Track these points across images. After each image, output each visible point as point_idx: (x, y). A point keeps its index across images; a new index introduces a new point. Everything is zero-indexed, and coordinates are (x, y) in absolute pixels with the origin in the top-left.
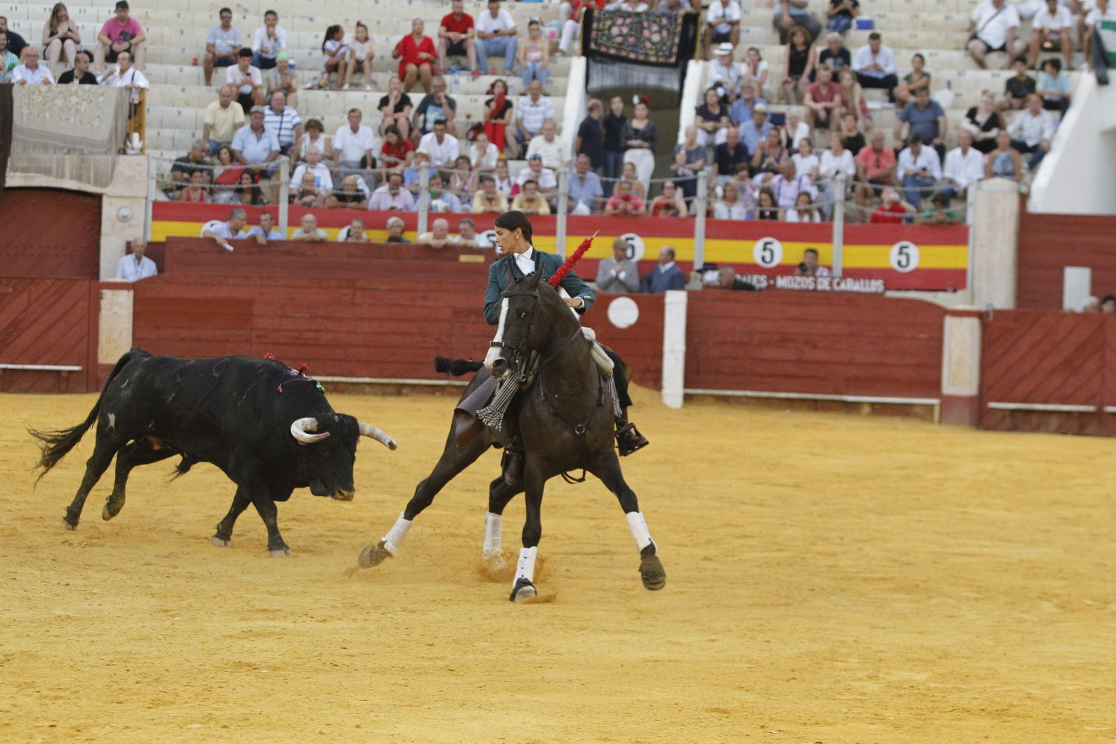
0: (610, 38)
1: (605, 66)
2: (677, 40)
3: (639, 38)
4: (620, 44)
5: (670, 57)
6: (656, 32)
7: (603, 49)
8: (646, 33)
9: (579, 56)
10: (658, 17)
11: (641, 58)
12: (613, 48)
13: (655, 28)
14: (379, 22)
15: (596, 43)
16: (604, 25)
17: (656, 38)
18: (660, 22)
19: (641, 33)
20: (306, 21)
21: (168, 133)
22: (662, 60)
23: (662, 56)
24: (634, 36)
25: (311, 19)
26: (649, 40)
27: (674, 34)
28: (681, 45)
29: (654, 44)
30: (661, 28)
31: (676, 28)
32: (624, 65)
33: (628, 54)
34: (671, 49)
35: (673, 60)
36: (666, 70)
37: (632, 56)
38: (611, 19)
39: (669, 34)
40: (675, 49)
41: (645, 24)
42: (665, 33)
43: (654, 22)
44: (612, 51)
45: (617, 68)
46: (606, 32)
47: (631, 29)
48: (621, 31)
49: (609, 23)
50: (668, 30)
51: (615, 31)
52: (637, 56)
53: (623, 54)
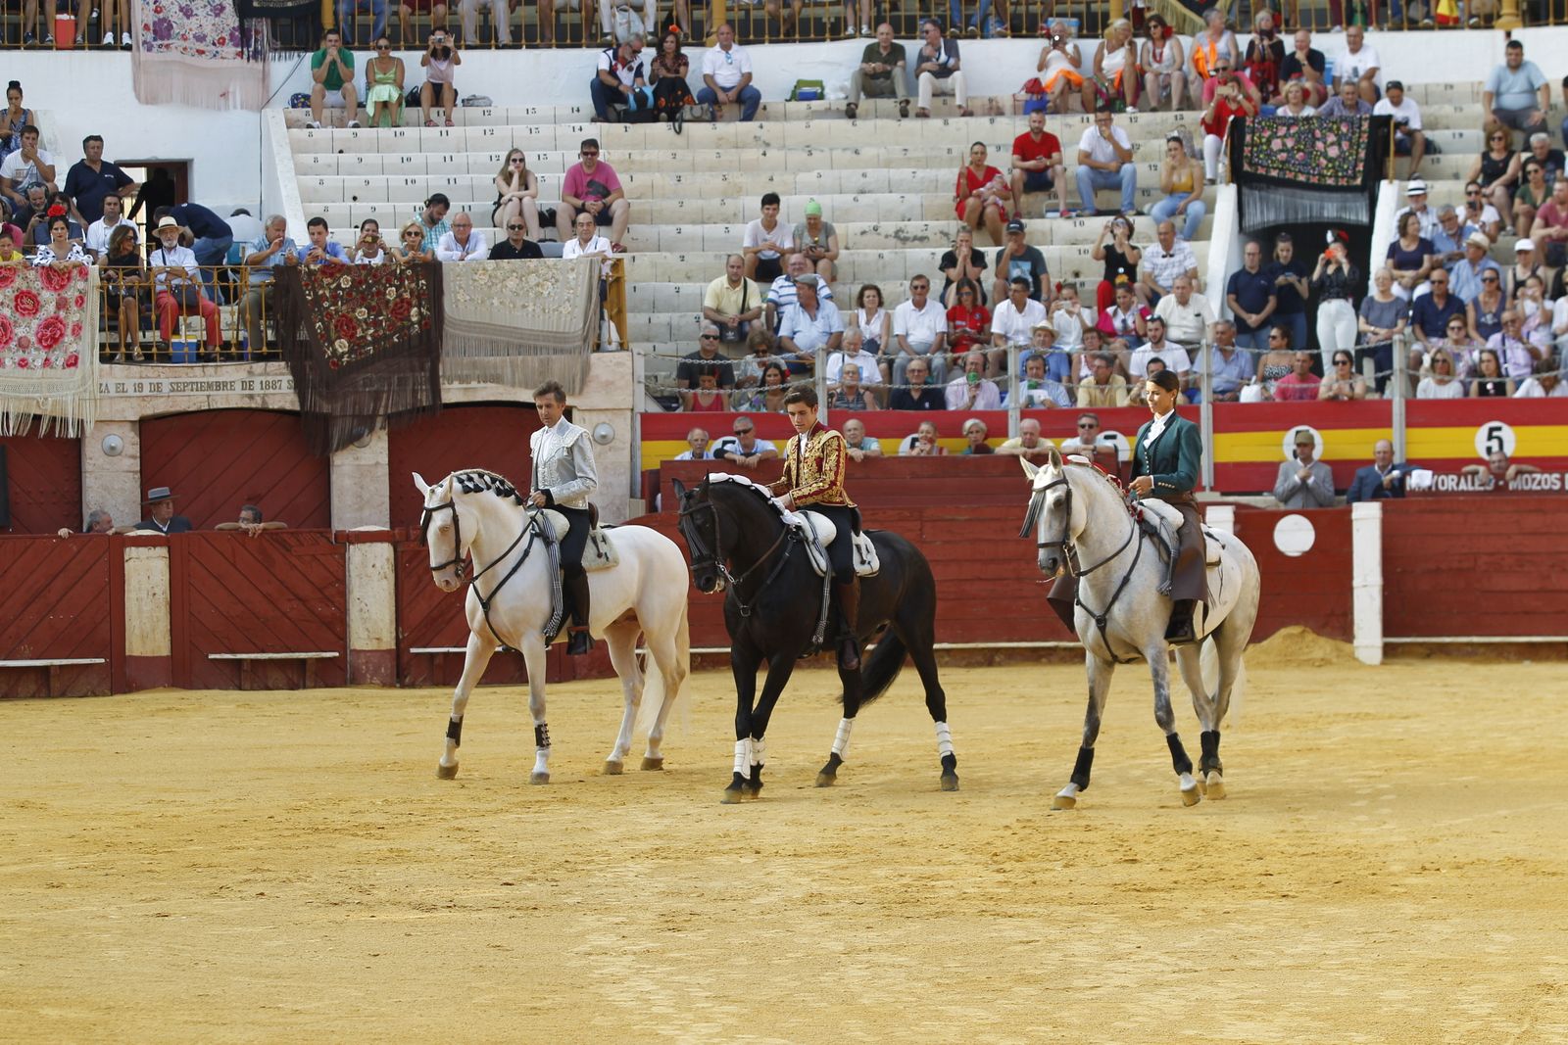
0: (1270, 154)
1: (1264, 193)
2: (1362, 155)
3: (1310, 153)
4: (1283, 163)
5: (1354, 177)
6: (1332, 144)
7: (1261, 171)
8: (1320, 145)
9: (1227, 183)
10: (1333, 123)
11: (1314, 180)
12: (1275, 168)
13: (1332, 138)
14: (949, 151)
15: (1250, 164)
16: (1260, 138)
17: (1333, 152)
18: (1338, 129)
19: (1313, 146)
20: (849, 154)
21: (662, 318)
22: (1343, 182)
23: (1343, 177)
24: (1303, 151)
25: (857, 152)
26: (1325, 155)
27: (1359, 146)
28: (1366, 161)
29: (1330, 160)
30: (1340, 137)
31: (1360, 137)
32: (1289, 191)
33: (1295, 176)
34: (1356, 166)
35: (1359, 181)
36: (1349, 195)
37: (1301, 178)
38: (1270, 127)
39: (1351, 146)
40: (1361, 167)
41: (1318, 133)
42: (1345, 145)
43: (1331, 130)
44: (1274, 173)
45: (1280, 196)
46: (1265, 147)
47: (1298, 142)
48: (1284, 144)
49: (1268, 134)
50: (1350, 140)
51: (1276, 144)
52: (1308, 179)
53: (1289, 175)
